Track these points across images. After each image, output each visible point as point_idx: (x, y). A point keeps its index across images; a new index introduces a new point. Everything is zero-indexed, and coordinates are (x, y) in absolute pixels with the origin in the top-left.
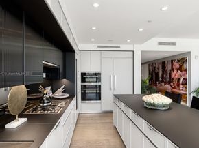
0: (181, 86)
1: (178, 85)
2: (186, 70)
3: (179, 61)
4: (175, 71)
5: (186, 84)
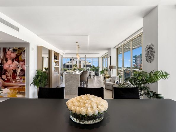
0: (18, 78)
1: (14, 77)
2: (24, 61)
3: (15, 50)
4: (10, 62)
5: (24, 75)
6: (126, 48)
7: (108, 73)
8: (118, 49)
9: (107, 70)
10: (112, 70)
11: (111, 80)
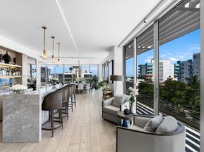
6: (141, 48)
7: (108, 87)
8: (125, 47)
9: (107, 82)
10: (115, 82)
11: (113, 101)
